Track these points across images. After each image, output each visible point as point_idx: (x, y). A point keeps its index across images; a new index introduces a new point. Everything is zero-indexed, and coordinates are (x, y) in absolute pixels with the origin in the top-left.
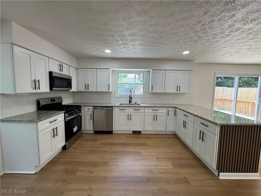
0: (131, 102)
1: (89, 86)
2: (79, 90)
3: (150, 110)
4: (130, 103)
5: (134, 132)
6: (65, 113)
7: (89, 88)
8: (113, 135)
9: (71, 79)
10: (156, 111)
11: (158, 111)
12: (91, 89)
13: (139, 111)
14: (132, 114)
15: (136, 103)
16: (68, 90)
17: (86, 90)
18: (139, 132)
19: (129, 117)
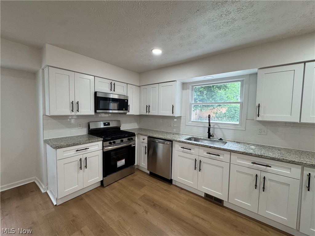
0: (211, 136)
1: (151, 108)
2: (141, 114)
3: (246, 162)
4: (209, 137)
5: (208, 197)
6: (103, 141)
7: (151, 110)
8: (171, 186)
9: (127, 100)
10: (265, 167)
11: (268, 168)
12: (152, 112)
13: (218, 157)
14: (203, 160)
15: (221, 139)
16: (125, 113)
17: (148, 114)
18: (218, 202)
19: (198, 165)
